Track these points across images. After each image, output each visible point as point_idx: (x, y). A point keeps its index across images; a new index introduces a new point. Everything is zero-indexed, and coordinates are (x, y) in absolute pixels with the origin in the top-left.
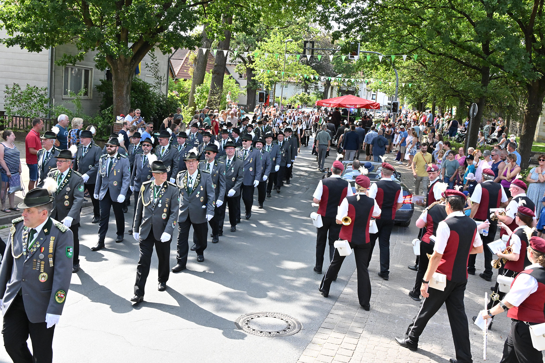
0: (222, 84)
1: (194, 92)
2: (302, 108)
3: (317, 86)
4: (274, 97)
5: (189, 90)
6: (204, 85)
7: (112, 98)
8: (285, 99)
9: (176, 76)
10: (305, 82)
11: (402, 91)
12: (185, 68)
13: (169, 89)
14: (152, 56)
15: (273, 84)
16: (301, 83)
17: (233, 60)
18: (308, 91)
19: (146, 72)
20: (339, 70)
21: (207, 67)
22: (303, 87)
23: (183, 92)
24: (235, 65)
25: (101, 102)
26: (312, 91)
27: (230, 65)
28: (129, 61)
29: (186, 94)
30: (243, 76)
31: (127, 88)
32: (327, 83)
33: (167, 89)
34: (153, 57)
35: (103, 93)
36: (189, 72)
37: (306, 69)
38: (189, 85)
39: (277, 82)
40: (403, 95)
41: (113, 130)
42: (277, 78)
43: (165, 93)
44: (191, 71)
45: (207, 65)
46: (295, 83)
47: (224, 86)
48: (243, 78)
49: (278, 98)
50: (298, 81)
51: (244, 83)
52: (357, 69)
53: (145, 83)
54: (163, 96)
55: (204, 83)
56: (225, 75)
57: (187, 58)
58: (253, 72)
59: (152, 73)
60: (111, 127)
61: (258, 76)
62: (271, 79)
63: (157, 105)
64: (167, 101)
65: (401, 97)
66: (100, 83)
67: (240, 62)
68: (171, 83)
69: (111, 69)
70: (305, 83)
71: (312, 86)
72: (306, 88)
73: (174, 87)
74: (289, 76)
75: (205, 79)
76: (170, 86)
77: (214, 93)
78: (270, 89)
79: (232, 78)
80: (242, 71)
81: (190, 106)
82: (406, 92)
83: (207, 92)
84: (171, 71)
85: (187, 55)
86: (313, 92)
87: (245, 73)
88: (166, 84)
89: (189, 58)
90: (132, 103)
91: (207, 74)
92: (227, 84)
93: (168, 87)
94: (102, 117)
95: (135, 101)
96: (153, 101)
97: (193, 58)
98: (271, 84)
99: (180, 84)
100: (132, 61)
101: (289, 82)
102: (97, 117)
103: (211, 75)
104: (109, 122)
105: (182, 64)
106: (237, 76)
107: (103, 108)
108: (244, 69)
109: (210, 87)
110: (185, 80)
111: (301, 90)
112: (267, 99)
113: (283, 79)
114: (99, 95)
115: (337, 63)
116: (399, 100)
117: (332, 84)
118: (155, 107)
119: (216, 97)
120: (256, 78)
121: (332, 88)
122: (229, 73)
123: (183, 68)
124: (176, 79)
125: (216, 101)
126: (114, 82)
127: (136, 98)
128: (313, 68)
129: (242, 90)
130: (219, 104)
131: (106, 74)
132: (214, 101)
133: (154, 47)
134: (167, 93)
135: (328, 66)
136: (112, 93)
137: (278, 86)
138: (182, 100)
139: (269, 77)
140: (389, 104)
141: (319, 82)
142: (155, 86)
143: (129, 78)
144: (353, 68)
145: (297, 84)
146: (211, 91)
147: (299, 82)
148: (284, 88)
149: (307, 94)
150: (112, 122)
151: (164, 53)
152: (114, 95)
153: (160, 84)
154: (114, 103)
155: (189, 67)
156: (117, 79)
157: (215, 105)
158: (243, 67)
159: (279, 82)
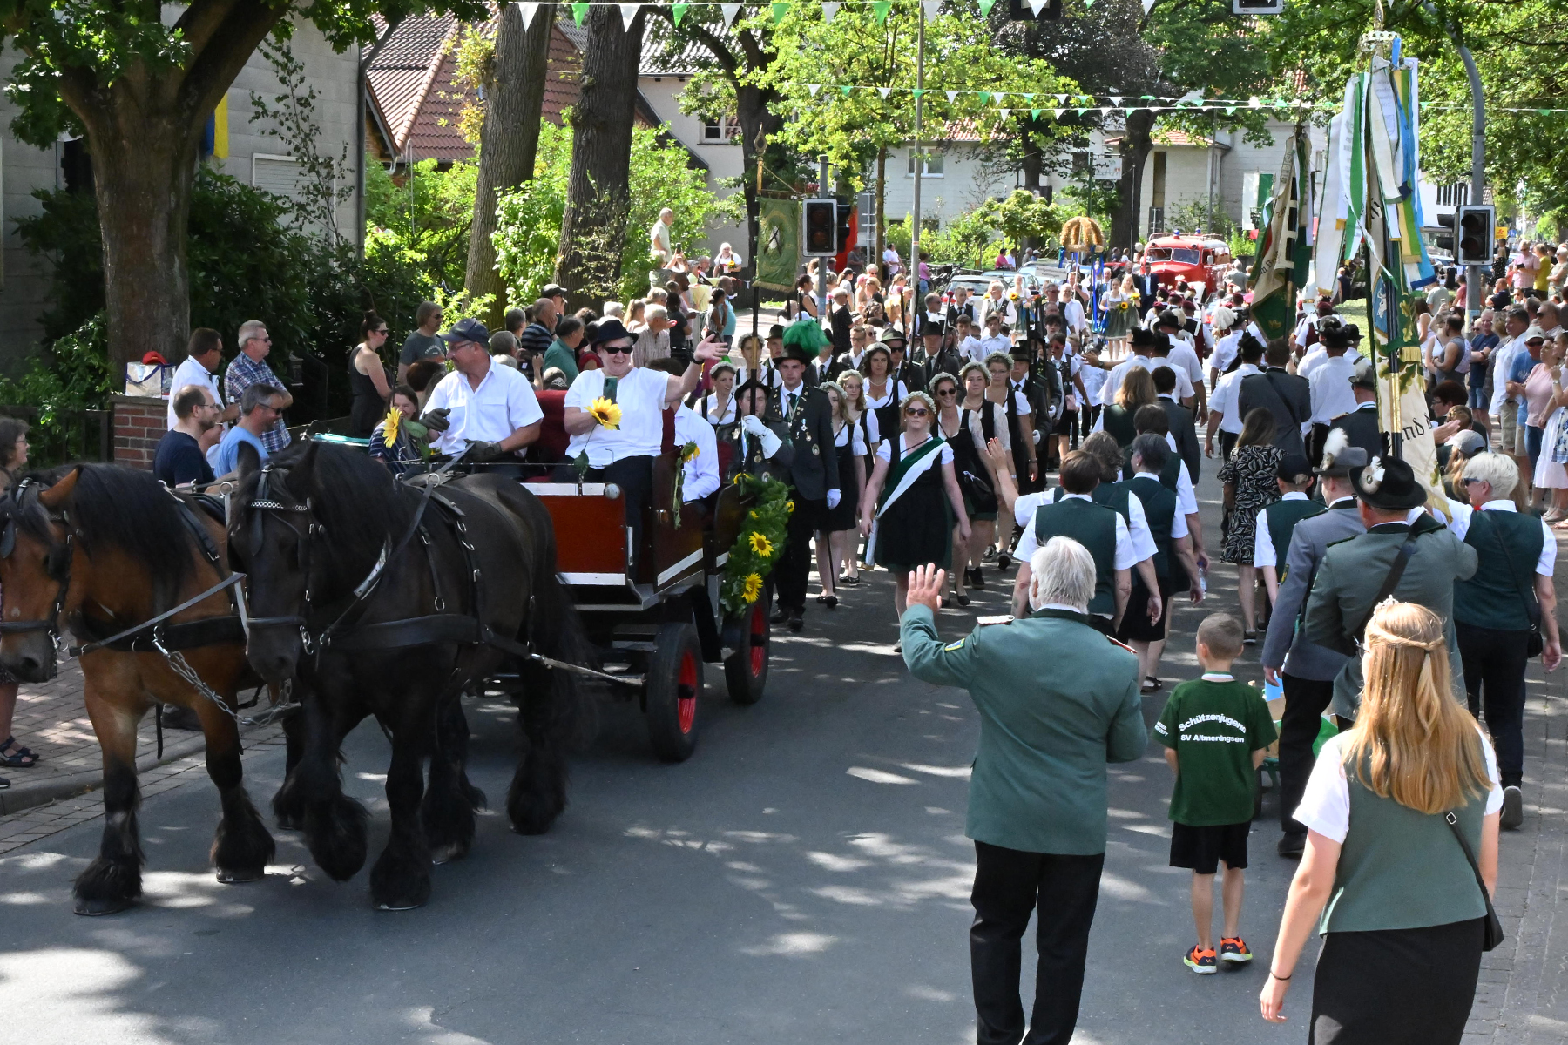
0: (624, 173)
1: (490, 223)
2: (1019, 265)
3: (1084, 156)
4: (881, 220)
5: (468, 215)
6: (537, 184)
7: (99, 277)
8: (933, 225)
9: (398, 151)
10: (1025, 139)
11: (1503, 150)
12: (440, 108)
13: (369, 216)
14: (282, 60)
15: (873, 157)
16: (1006, 145)
17: (671, 54)
18: (1043, 181)
19: (256, 139)
20: (1190, 67)
21: (547, 96)
22: (1015, 165)
23: (436, 223)
24: (682, 78)
25: (47, 300)
26: (1061, 182)
27: (658, 79)
28: (171, 90)
29: (451, 232)
30: (723, 127)
31: (170, 227)
32: (1133, 139)
33: (361, 218)
34: (287, 67)
35: (51, 258)
36: (463, 126)
37: (1030, 77)
38: (466, 190)
39: (891, 150)
40: (1511, 172)
41: (111, 431)
42: (889, 128)
43: (349, 234)
44: (469, 122)
45: (548, 86)
46: (976, 145)
47: (633, 187)
48: (723, 139)
49: (900, 222)
50: (993, 135)
51: (729, 160)
52: (1276, 58)
53: (251, 196)
54: (344, 249)
55: (537, 173)
56: (635, 131)
57: (448, 62)
58: (772, 109)
59: (282, 145)
60: (104, 421)
61: (798, 126)
62: (857, 136)
63: (317, 298)
64: (362, 276)
65: (1498, 184)
66: (37, 209)
67: (704, 64)
68: (375, 184)
69: (86, 135)
70: (1027, 145)
71: (1062, 157)
72: (1034, 166)
73: (394, 200)
74: (945, 116)
75: (539, 158)
76: (375, 199)
77: (586, 222)
78: (857, 184)
79: (671, 142)
80: (714, 106)
81: (477, 292)
82: (1524, 156)
83: (555, 216)
84: (375, 128)
85: (446, 45)
86: (1066, 184)
87: (733, 114)
88: (354, 193)
89: (459, 58)
90: (195, 295)
91: (547, 130)
92: (649, 172)
93: (364, 206)
94: (55, 370)
95: (207, 285)
96: (296, 277)
97: (479, 58)
98: (860, 159)
99: (420, 187)
100: (184, 90)
101: (946, 145)
102: (29, 370)
103: (568, 133)
104: (90, 395)
105: (422, 90)
106: (693, 130)
107: (56, 328)
108: (724, 94)
109: (566, 194)
110: (444, 167)
111: (1010, 178)
112: (847, 236)
113: (915, 132)
114: (35, 266)
115: (1177, 35)
116: (1492, 200)
117: (1156, 142)
118: (307, 308)
119: (601, 240)
120: (789, 133)
121: (1161, 159)
122: (653, 121)
123: (429, 108)
124: (401, 166)
125: (598, 258)
126: (104, 201)
127: (211, 268)
128: (1062, 68)
129: (721, 197)
130: (617, 275)
131: (64, 163)
132: (590, 258)
133: (287, 18)
134: (361, 233)
135: (1131, 53)
136: (98, 253)
137: (895, 170)
138: (436, 263)
139: (848, 128)
140: (1444, 220)
141: (1093, 136)
142: (301, 207)
143: (175, 175)
144: (1256, 55)
145: (985, 153)
146: (575, 212)
147: (996, 141)
148: (925, 174)
149: (1038, 198)
150: (106, 392)
151: (340, 43)
152: (109, 264)
153: (327, 193)
154: (110, 302)
155: (458, 104)
156: (115, 184)
157: (599, 279)
158: (720, 87)
159: (899, 145)
